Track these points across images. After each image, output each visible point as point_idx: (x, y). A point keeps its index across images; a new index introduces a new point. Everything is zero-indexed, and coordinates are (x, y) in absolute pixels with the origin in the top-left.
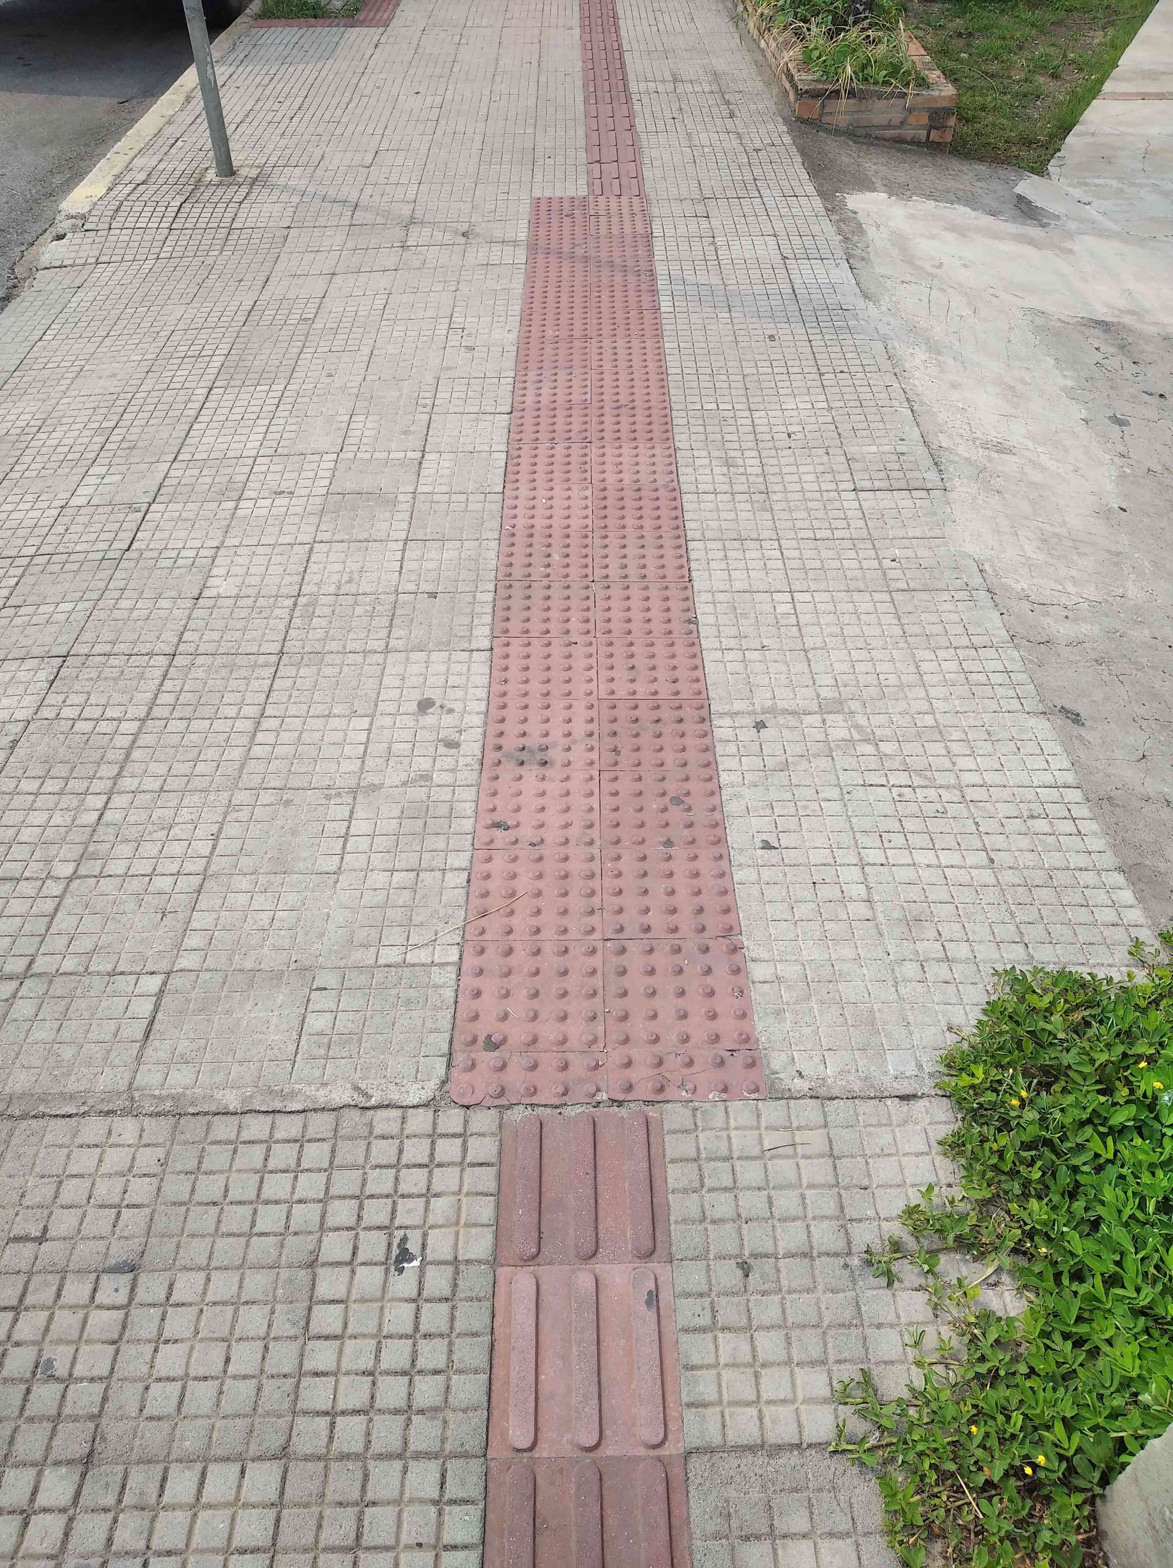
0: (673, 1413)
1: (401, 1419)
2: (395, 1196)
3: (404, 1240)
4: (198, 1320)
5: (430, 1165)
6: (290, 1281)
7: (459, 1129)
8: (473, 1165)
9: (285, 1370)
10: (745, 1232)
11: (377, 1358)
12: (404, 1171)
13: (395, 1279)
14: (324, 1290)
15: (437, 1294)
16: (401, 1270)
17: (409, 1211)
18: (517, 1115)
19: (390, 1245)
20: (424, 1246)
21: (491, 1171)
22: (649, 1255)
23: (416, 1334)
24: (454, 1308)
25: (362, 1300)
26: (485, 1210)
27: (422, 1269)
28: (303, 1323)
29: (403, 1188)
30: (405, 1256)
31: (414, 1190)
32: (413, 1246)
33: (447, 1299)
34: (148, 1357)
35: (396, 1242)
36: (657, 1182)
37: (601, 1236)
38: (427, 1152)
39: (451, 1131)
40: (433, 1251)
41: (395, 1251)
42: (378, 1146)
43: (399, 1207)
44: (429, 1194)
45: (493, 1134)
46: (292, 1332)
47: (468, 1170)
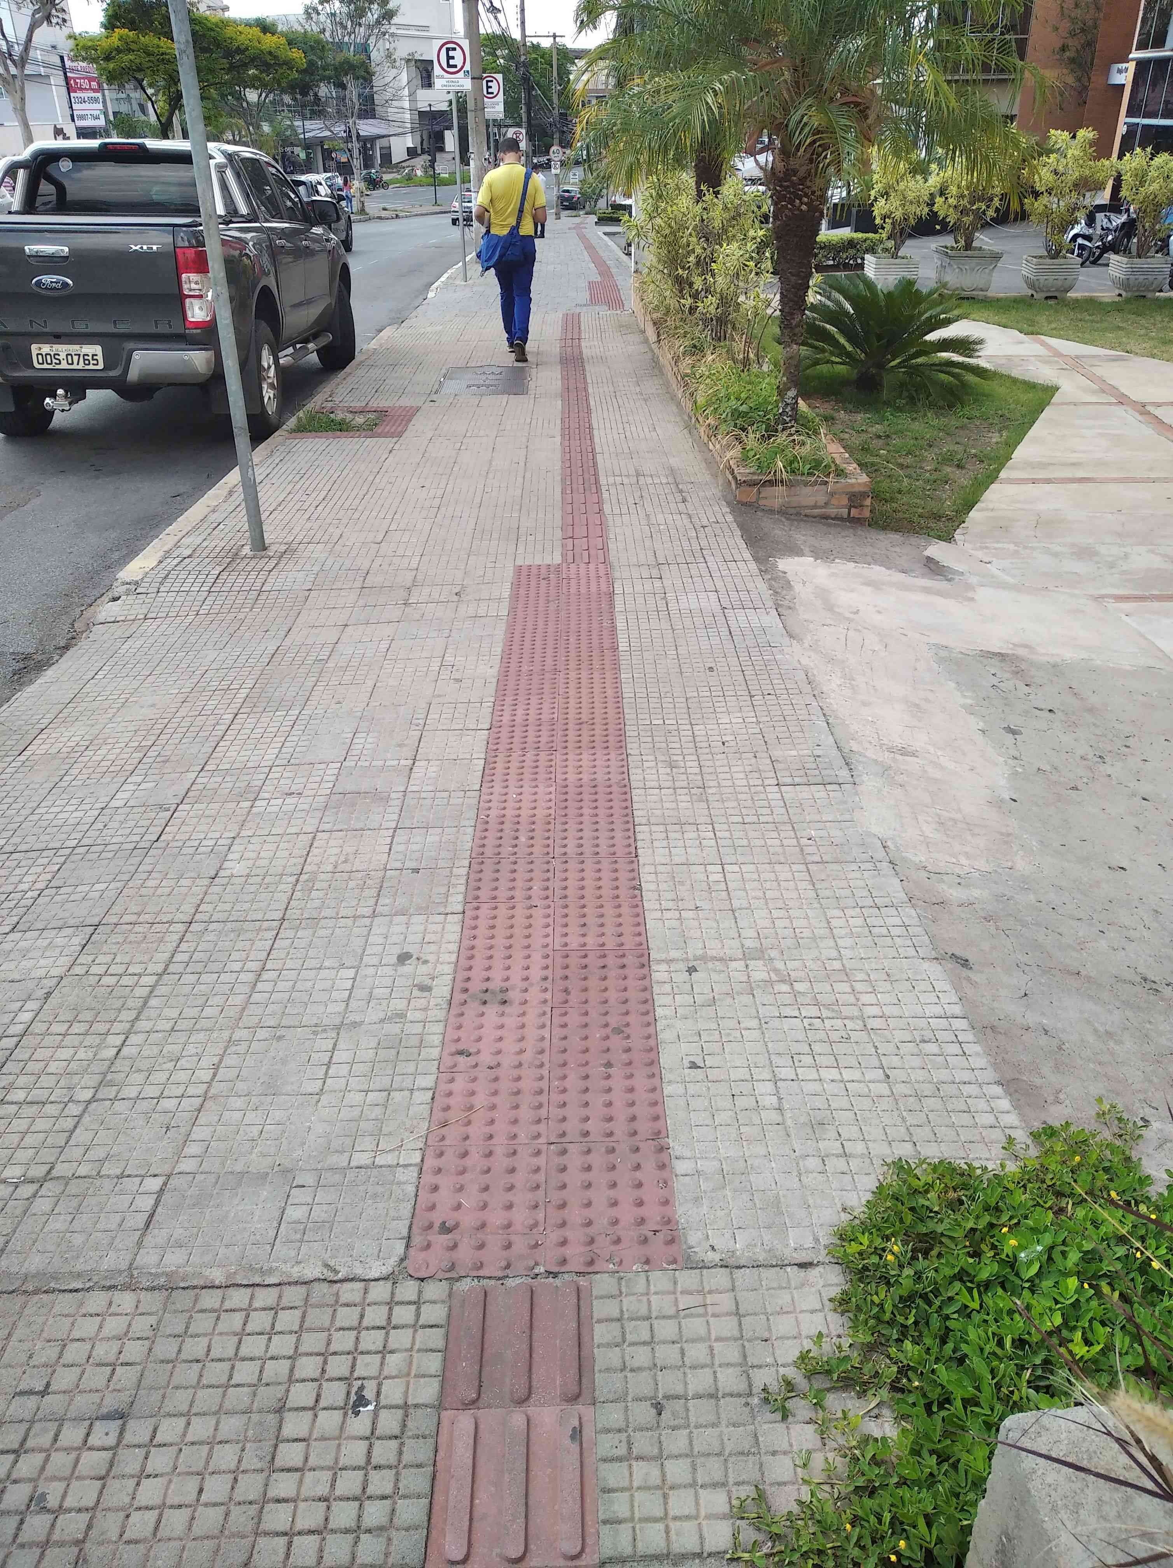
0: (590, 1530)
1: (350, 1537)
2: (355, 1353)
3: (361, 1388)
4: (177, 1457)
5: (388, 1327)
6: (260, 1423)
7: (414, 1298)
8: (424, 1327)
9: (251, 1498)
10: (659, 1378)
11: (333, 1486)
12: (364, 1333)
13: (351, 1420)
14: (288, 1430)
15: (389, 1433)
16: (357, 1414)
17: (367, 1365)
18: (465, 1285)
19: (348, 1393)
20: (378, 1393)
21: (440, 1332)
22: (574, 1399)
23: (368, 1465)
24: (402, 1444)
25: (323, 1439)
26: (433, 1363)
27: (376, 1413)
28: (269, 1458)
29: (362, 1347)
30: (362, 1401)
31: (373, 1348)
32: (369, 1394)
33: (396, 1437)
34: (131, 1491)
35: (354, 1390)
36: (585, 1339)
37: (534, 1383)
38: (385, 1317)
39: (407, 1299)
40: (386, 1397)
41: (353, 1397)
42: (342, 1312)
43: (358, 1362)
44: (384, 1351)
45: (443, 1302)
46: (259, 1466)
47: (420, 1331)
